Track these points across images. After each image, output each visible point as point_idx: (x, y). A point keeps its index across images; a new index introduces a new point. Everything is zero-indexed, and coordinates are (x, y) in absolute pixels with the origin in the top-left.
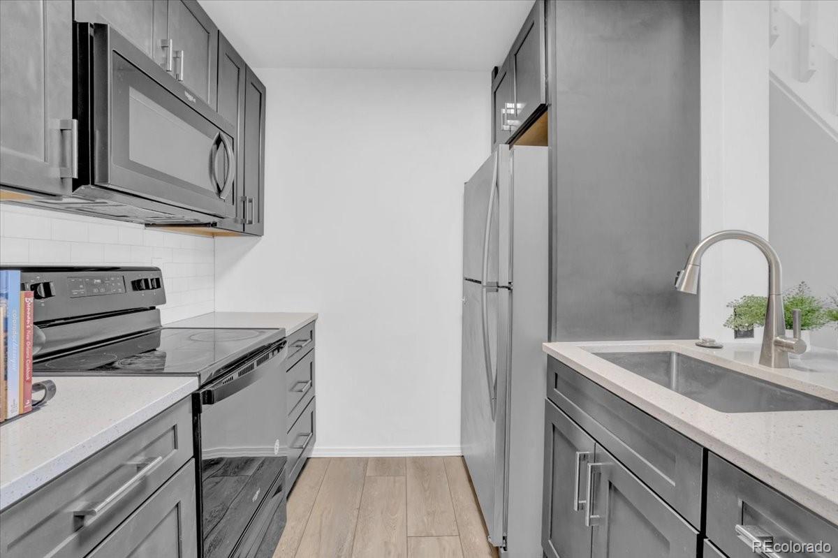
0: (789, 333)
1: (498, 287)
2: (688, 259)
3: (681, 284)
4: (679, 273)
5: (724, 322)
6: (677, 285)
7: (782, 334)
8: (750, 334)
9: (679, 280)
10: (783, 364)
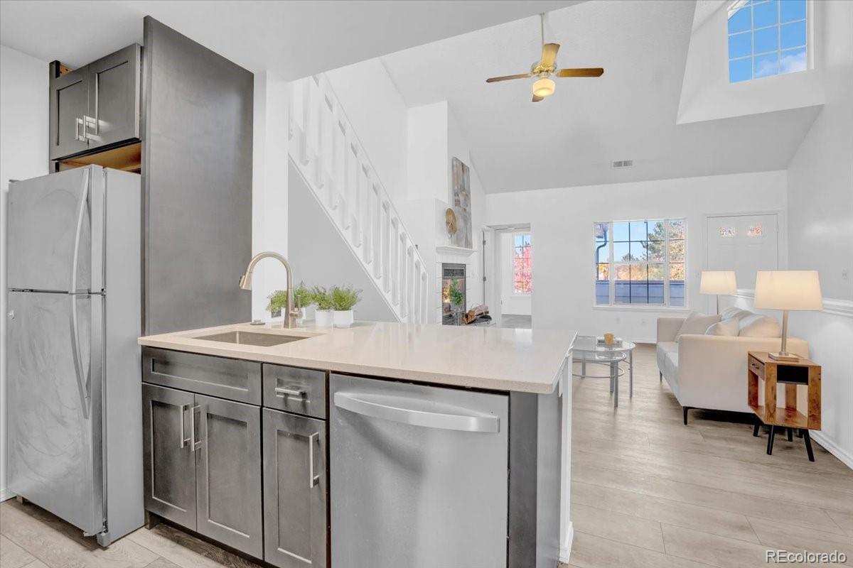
0: (296, 309)
1: (89, 293)
2: (247, 269)
3: (242, 285)
4: (241, 278)
5: (266, 308)
6: (240, 285)
7: (293, 309)
8: (279, 314)
9: (242, 282)
10: (294, 326)
